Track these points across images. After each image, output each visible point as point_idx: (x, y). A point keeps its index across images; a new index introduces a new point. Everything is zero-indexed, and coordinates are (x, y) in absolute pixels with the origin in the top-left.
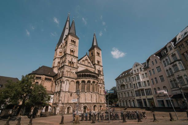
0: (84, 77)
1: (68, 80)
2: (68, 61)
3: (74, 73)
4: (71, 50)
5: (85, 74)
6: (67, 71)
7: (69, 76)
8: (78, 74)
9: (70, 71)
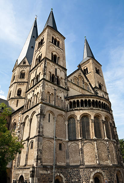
0: (86, 106)
1: (51, 112)
2: (50, 72)
3: (63, 99)
4: (52, 54)
5: (88, 99)
6: (48, 92)
7: (53, 103)
8: (72, 100)
9: (55, 94)
